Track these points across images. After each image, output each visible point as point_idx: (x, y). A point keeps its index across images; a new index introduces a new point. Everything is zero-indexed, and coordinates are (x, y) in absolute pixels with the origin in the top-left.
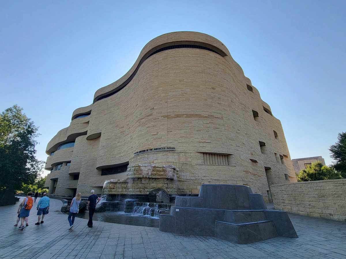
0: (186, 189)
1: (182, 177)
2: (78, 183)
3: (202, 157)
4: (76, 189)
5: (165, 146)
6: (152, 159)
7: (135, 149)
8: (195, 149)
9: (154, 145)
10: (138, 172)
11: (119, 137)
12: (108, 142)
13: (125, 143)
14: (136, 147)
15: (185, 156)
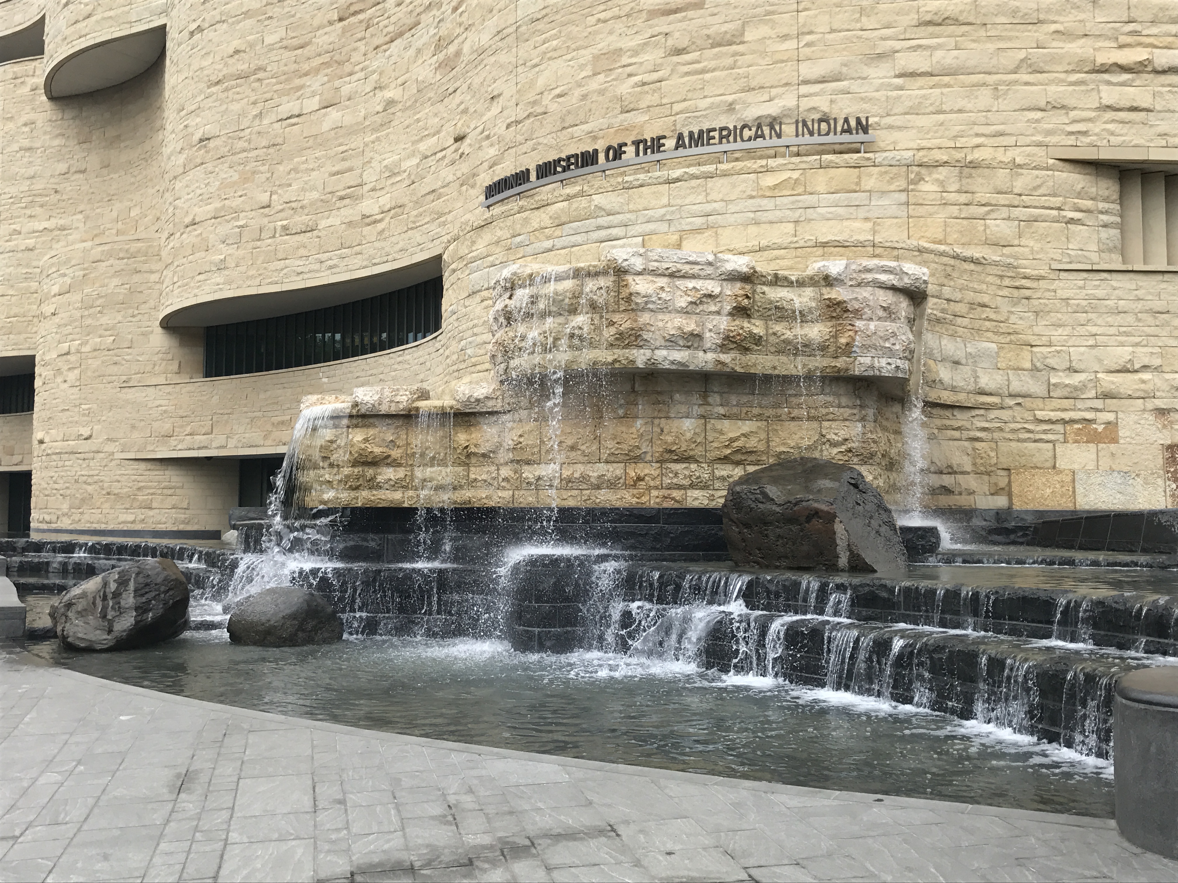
0: (968, 468)
1: (944, 373)
2: (38, 435)
3: (1106, 200)
4: (28, 475)
5: (772, 109)
6: (663, 227)
7: (492, 152)
8: (1049, 133)
9: (677, 108)
10: (612, 323)
11: (326, 58)
12: (235, 107)
13: (390, 103)
14: (500, 129)
15: (963, 198)
